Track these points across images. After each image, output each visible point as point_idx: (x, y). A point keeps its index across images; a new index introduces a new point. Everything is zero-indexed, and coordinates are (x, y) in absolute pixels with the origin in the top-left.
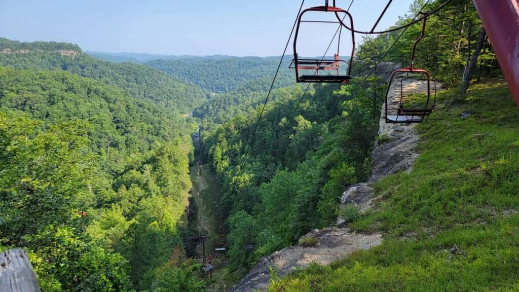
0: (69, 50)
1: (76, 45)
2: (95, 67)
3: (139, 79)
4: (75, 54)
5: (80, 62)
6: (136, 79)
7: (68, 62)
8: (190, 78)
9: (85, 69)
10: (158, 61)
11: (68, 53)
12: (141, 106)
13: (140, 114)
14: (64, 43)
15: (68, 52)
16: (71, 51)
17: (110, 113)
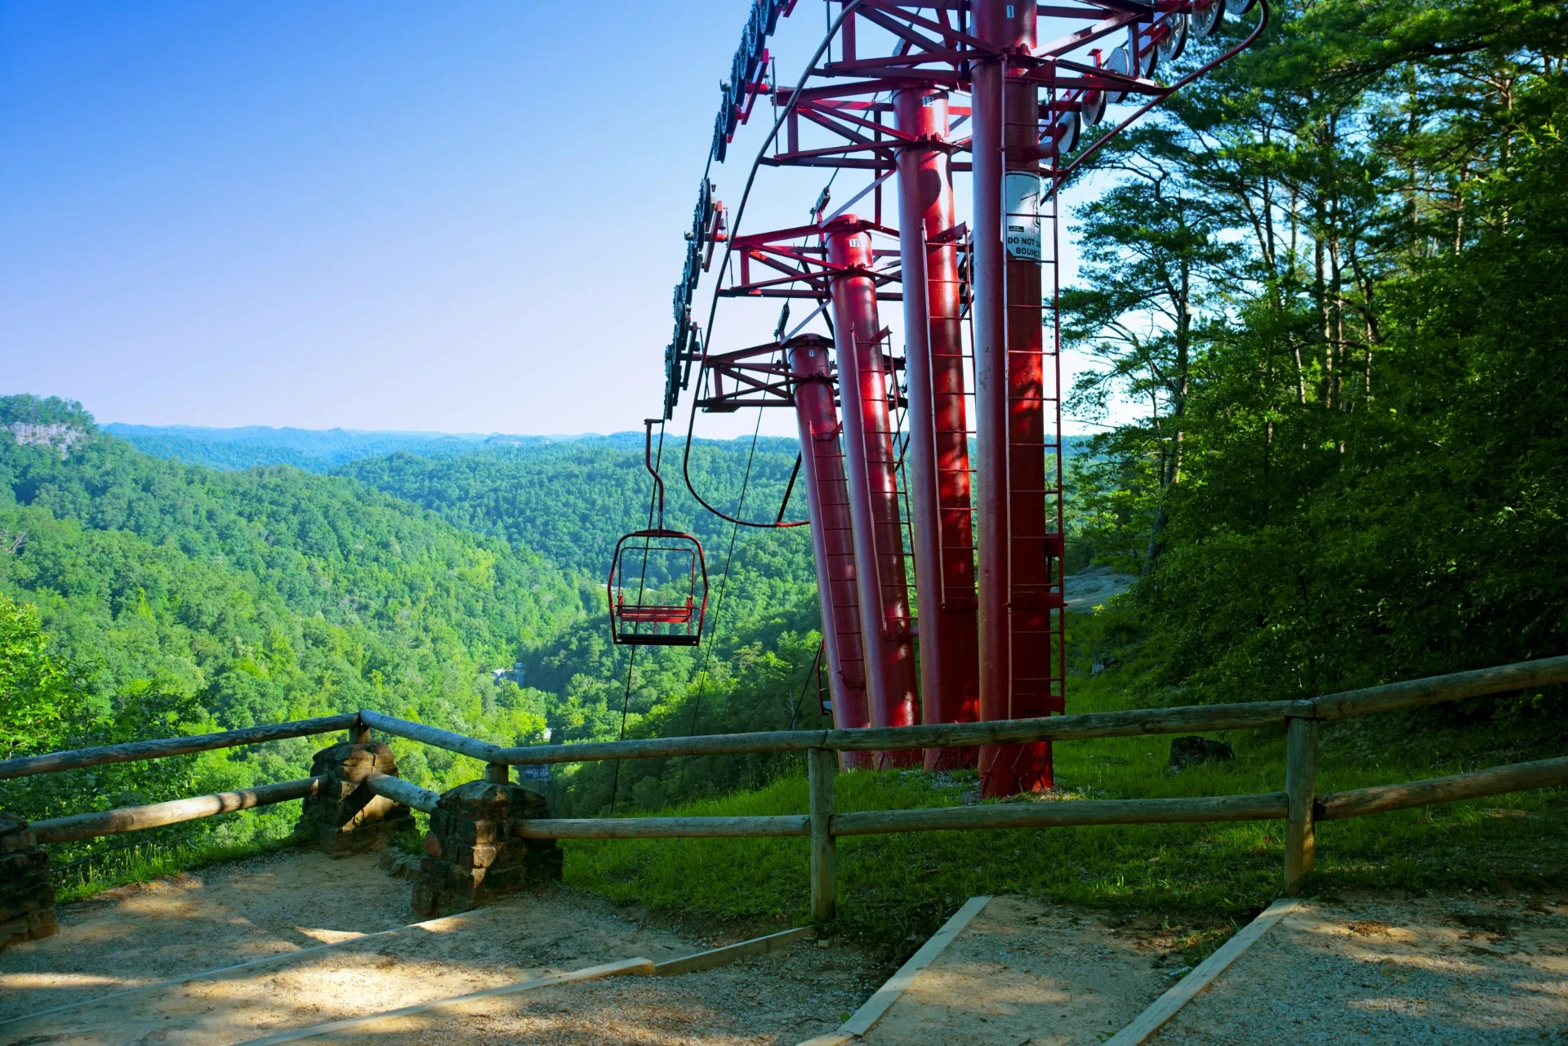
0: (47, 423)
1: (78, 405)
2: (146, 489)
3: (315, 535)
4: (71, 437)
5: (88, 471)
6: (302, 534)
7: (40, 469)
8: (516, 525)
9: (106, 499)
10: (390, 459)
11: (43, 435)
12: (318, 642)
13: (318, 672)
14: (29, 397)
15: (40, 429)
16: (54, 430)
17: (195, 668)
